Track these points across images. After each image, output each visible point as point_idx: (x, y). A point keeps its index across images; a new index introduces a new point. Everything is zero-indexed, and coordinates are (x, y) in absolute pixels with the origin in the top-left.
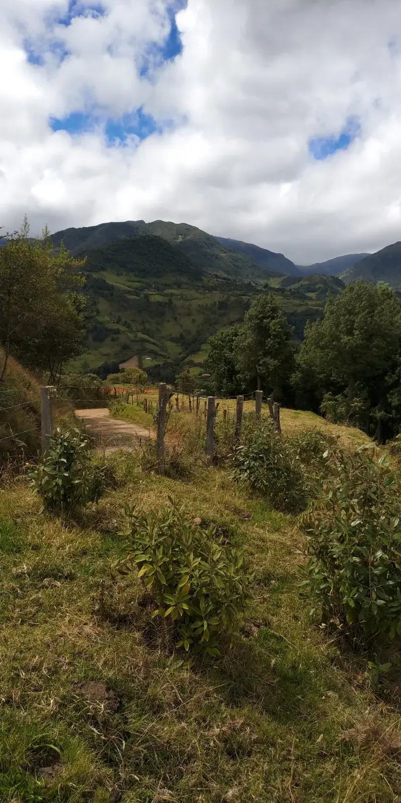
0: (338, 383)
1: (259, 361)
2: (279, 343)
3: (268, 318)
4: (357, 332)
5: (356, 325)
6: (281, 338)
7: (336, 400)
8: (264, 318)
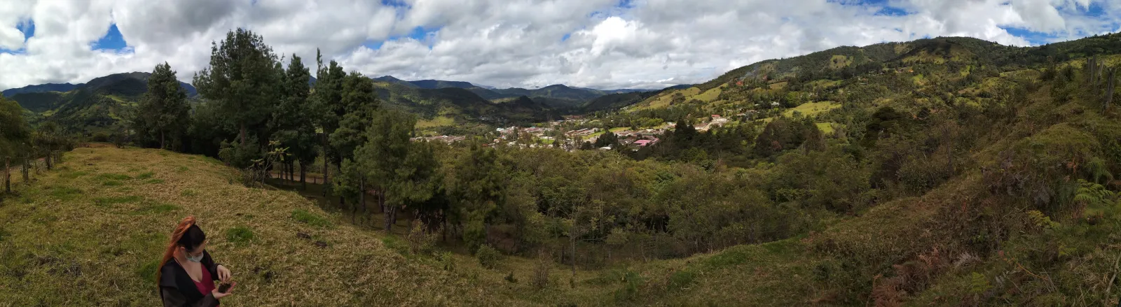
0: (230, 132)
1: (159, 116)
2: (175, 101)
3: (165, 81)
4: (244, 76)
5: (243, 68)
6: (176, 97)
7: (231, 146)
8: (161, 81)
